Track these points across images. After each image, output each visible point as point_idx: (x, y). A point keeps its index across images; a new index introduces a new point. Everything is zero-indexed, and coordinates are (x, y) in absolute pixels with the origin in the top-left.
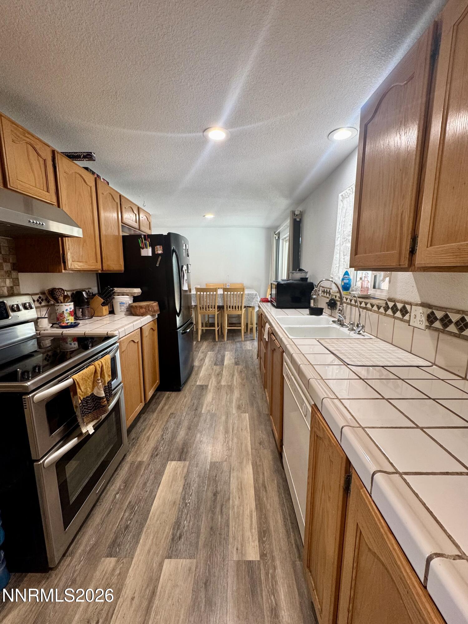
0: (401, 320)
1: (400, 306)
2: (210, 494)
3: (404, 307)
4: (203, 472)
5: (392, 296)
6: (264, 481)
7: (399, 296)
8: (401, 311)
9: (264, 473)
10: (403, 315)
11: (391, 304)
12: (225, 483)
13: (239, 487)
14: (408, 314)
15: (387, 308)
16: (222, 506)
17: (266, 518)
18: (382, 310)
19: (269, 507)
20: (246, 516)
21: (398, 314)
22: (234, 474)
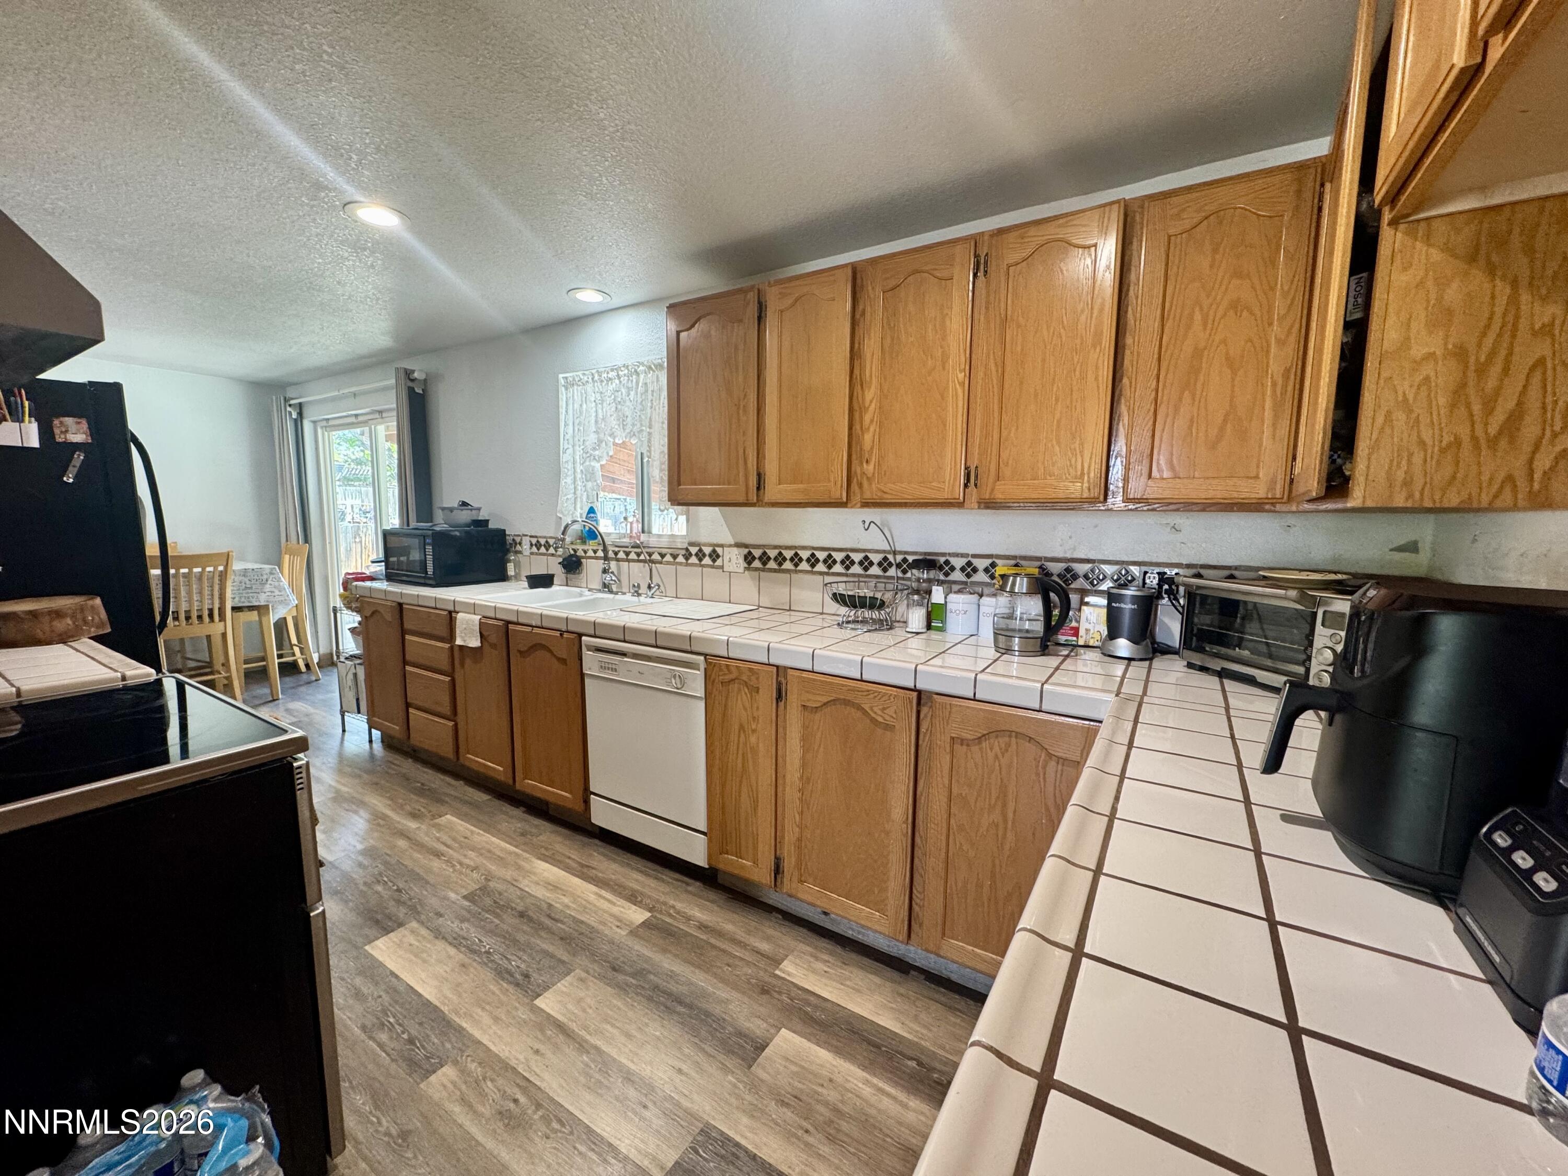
0: (712, 567)
1: (707, 550)
2: (516, 921)
3: (714, 551)
4: (464, 913)
5: (693, 540)
6: (579, 863)
7: (703, 539)
8: (710, 556)
9: (569, 858)
10: (714, 561)
11: (694, 550)
12: (521, 898)
13: (551, 887)
14: (721, 559)
15: (688, 556)
16: (549, 916)
17: (620, 886)
18: (681, 559)
19: (613, 877)
20: (595, 902)
21: (707, 561)
22: (525, 884)
